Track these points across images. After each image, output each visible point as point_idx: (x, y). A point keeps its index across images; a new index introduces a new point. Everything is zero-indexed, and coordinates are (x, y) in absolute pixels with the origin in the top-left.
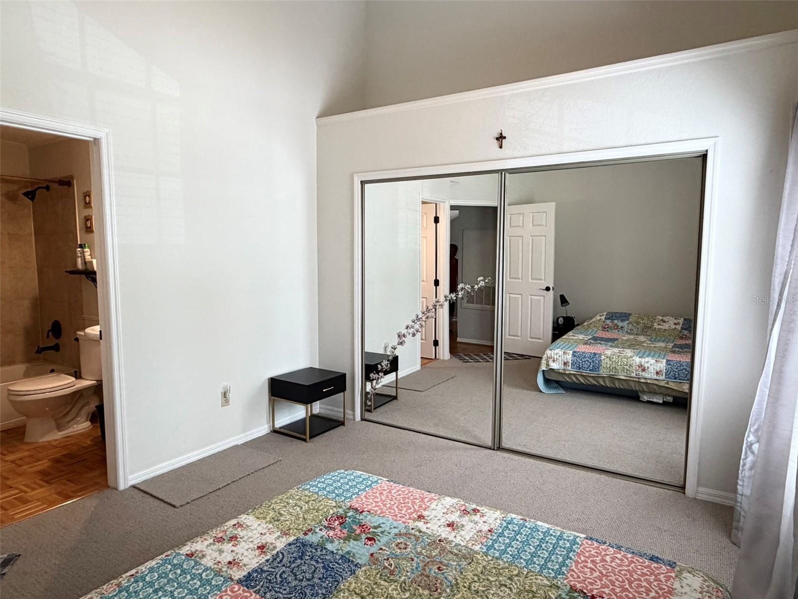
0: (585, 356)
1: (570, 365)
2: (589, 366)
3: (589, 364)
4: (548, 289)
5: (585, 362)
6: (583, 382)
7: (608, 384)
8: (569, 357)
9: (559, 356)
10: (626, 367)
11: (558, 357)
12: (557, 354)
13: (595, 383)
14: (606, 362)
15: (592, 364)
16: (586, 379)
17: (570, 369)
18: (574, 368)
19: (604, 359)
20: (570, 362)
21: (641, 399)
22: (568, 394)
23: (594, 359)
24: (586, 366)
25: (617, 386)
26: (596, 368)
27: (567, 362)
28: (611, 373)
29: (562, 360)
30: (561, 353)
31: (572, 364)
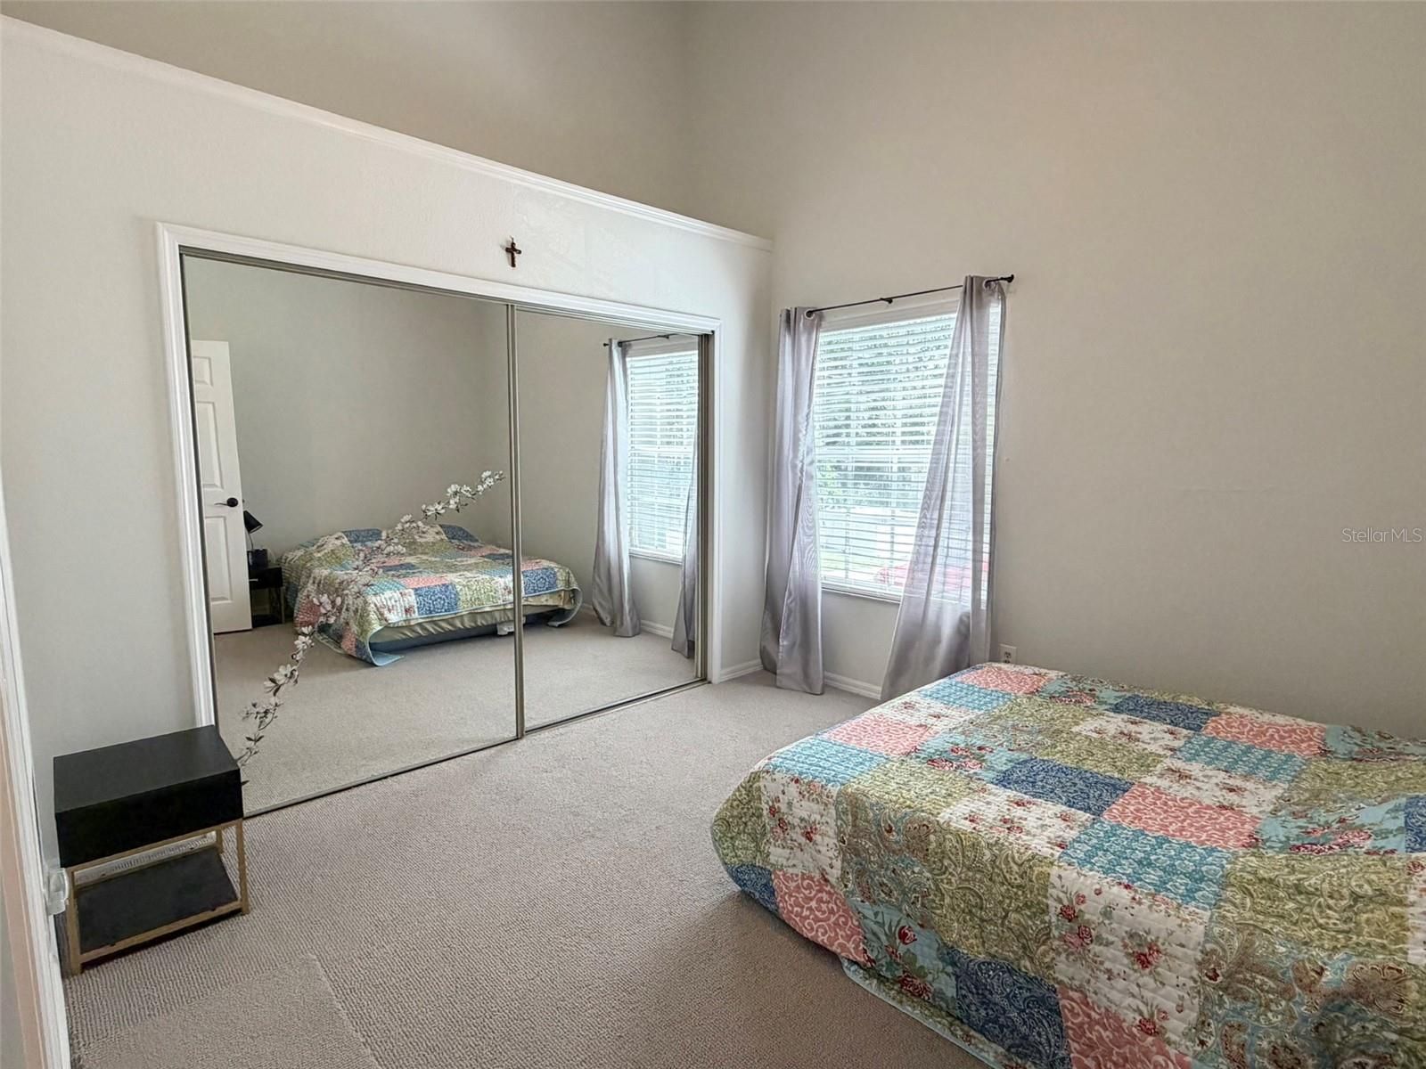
0: (434, 592)
1: (416, 610)
2: (443, 605)
3: (442, 602)
4: (232, 503)
5: (436, 600)
6: (433, 631)
7: (468, 624)
8: (412, 599)
9: (396, 601)
10: (490, 594)
11: (394, 603)
12: (390, 599)
13: (450, 628)
14: (465, 595)
15: (447, 601)
16: (436, 625)
17: (416, 617)
18: (423, 614)
19: (461, 590)
20: (416, 605)
21: (499, 633)
22: (407, 657)
23: (448, 593)
24: (439, 606)
25: (479, 624)
26: (453, 606)
27: (411, 607)
28: (474, 607)
29: (401, 607)
30: (397, 595)
31: (418, 608)
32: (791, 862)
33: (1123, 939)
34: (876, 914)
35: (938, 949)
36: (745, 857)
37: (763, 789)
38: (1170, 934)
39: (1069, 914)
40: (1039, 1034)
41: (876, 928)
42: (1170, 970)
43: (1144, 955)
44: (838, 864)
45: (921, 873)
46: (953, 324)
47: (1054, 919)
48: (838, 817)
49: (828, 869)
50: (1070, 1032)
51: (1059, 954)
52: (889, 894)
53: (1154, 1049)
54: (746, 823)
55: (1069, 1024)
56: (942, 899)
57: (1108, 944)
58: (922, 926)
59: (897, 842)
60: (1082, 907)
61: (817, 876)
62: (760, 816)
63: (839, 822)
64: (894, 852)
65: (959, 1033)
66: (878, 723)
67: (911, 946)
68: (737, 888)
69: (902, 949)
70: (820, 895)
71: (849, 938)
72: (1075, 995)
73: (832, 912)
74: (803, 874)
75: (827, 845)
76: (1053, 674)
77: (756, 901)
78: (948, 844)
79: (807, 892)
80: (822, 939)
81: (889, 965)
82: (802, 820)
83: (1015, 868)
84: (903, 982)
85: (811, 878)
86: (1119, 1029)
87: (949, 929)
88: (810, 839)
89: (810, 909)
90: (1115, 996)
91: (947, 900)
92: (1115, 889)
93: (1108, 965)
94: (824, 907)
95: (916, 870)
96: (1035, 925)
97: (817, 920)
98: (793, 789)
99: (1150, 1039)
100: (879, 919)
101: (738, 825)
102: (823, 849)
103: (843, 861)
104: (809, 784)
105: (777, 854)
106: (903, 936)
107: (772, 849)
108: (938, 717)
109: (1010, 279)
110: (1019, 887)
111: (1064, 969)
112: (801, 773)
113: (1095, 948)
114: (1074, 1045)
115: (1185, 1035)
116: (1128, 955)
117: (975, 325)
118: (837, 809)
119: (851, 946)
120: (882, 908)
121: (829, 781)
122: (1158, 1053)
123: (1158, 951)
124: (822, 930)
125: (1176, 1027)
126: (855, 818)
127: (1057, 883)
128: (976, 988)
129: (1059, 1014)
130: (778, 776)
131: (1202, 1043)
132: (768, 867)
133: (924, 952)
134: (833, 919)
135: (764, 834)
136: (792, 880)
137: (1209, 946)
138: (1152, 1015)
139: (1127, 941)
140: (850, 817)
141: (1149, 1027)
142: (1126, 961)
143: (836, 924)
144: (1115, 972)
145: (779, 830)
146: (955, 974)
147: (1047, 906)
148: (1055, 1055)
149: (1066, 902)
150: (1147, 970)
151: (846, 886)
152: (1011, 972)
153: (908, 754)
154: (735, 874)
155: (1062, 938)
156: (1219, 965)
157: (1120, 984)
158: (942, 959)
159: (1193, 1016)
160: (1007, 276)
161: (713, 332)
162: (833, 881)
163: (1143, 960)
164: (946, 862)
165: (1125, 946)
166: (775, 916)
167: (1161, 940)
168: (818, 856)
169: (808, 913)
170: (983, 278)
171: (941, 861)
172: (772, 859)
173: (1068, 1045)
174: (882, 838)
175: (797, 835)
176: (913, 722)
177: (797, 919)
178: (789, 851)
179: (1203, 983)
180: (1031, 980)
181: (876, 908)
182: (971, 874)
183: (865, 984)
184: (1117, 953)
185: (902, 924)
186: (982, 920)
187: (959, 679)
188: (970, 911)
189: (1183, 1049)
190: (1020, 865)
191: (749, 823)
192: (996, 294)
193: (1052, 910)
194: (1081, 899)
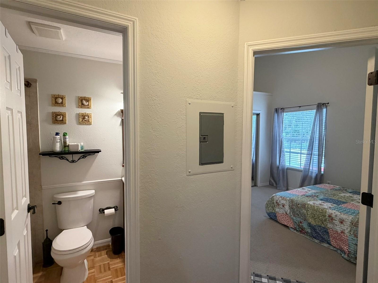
32: (280, 211)
33: (338, 220)
34: (296, 219)
35: (307, 224)
36: (271, 211)
37: (274, 199)
38: (346, 218)
39: (330, 216)
40: (325, 237)
41: (296, 221)
42: (346, 224)
43: (342, 222)
44: (289, 211)
45: (304, 211)
46: (315, 112)
47: (327, 217)
48: (289, 203)
49: (287, 211)
50: (330, 236)
51: (328, 223)
52: (298, 215)
53: (343, 235)
54: (271, 205)
55: (330, 234)
56: (308, 215)
57: (336, 220)
58: (304, 220)
59: (300, 206)
60: (332, 215)
61: (285, 213)
62: (274, 203)
63: (289, 204)
64: (299, 208)
65: (311, 238)
66: (296, 191)
67: (302, 224)
68: (269, 217)
69: (301, 224)
70: (285, 217)
71: (291, 224)
72: (331, 230)
73: (288, 219)
74: (282, 213)
75: (287, 207)
76: (338, 186)
77: (273, 219)
78: (309, 206)
79: (283, 216)
80: (286, 224)
81: (298, 228)
82: (282, 203)
83: (321, 210)
84: (301, 231)
85: (284, 214)
86: (338, 233)
87: (309, 220)
88: (284, 207)
89: (284, 219)
90: (337, 228)
91: (309, 216)
92: (338, 213)
93: (336, 224)
94: (286, 219)
95: (303, 211)
96: (324, 219)
97: (285, 221)
98: (280, 198)
99: (342, 234)
100: (297, 220)
101: (269, 205)
102: (286, 208)
103: (290, 210)
104: (283, 197)
105: (277, 210)
106: (301, 223)
107: (276, 209)
108: (309, 191)
109: (328, 103)
110: (321, 213)
111: (329, 225)
112: (282, 196)
113: (334, 221)
114: (331, 238)
115: (348, 233)
116: (339, 222)
117: (320, 113)
118: (289, 201)
119: (291, 225)
120: (297, 218)
121: (287, 197)
122: (343, 236)
123: (344, 221)
124: (286, 222)
125: (346, 231)
126: (292, 203)
127: (328, 212)
128: (314, 230)
129: (328, 233)
130: (277, 196)
131: (350, 233)
132: (275, 212)
133: (305, 225)
134: (288, 220)
135: (275, 207)
136: (280, 214)
137: (352, 220)
138: (343, 230)
139: (339, 220)
140: (291, 203)
141: (342, 232)
142: (339, 223)
143: (288, 221)
144: (337, 225)
145: (278, 206)
146: (310, 228)
147: (326, 215)
148: (328, 240)
149: (329, 215)
150: (342, 224)
151: (290, 214)
152: (320, 227)
153: (303, 195)
154: (269, 214)
155: (329, 220)
156: (354, 223)
157: (338, 226)
158: (308, 226)
159: (349, 230)
160: (327, 103)
161: (260, 113)
162: (288, 213)
163: (342, 223)
164: (309, 209)
165: (339, 221)
166: (277, 221)
167: (345, 219)
168: (285, 209)
169: (283, 220)
170: (321, 103)
171: (308, 209)
172: (276, 211)
173: (330, 238)
174: (297, 206)
175: (281, 206)
176: (305, 191)
177: (281, 221)
178: (279, 209)
179: (351, 225)
180: (323, 228)
181: (296, 218)
182: (313, 211)
183: (294, 231)
184: (338, 222)
185: (301, 221)
186: (315, 218)
187: (315, 186)
188: (313, 217)
189: (347, 235)
190: (321, 209)
191: (272, 205)
192: (325, 107)
193: (327, 216)
194: (332, 214)
